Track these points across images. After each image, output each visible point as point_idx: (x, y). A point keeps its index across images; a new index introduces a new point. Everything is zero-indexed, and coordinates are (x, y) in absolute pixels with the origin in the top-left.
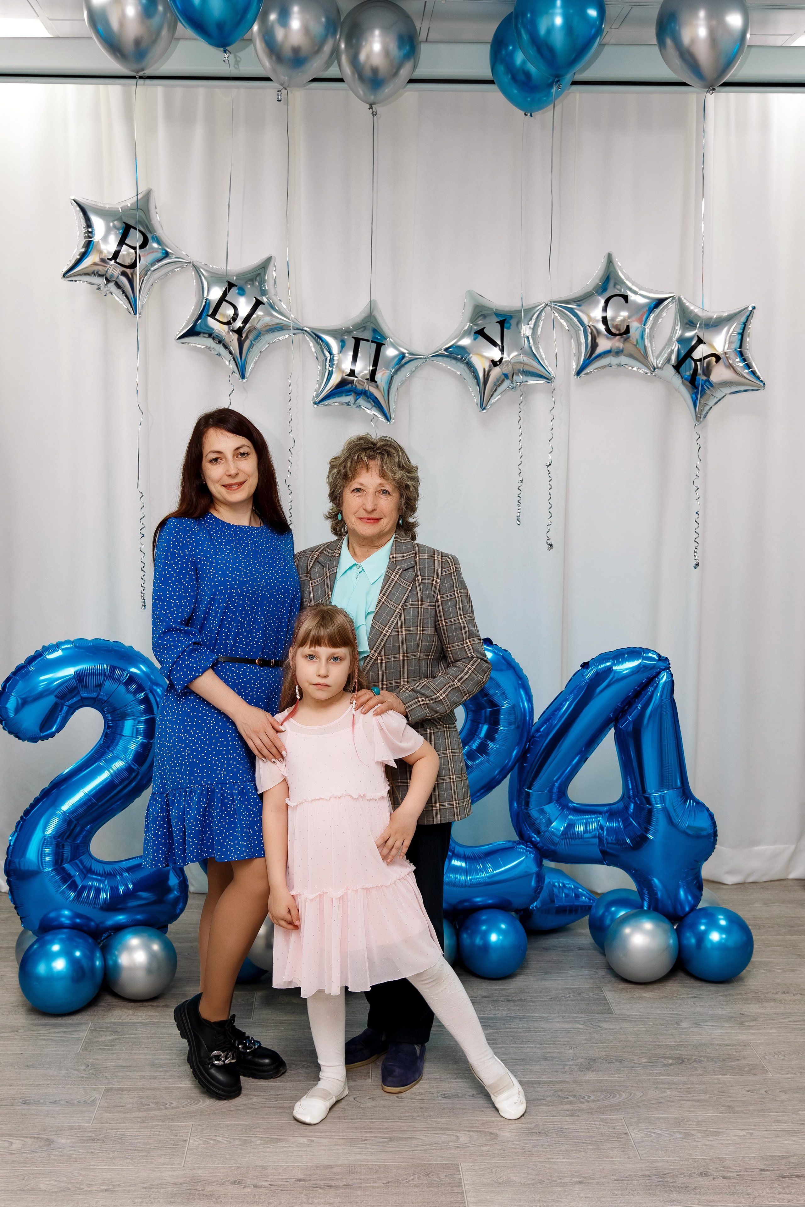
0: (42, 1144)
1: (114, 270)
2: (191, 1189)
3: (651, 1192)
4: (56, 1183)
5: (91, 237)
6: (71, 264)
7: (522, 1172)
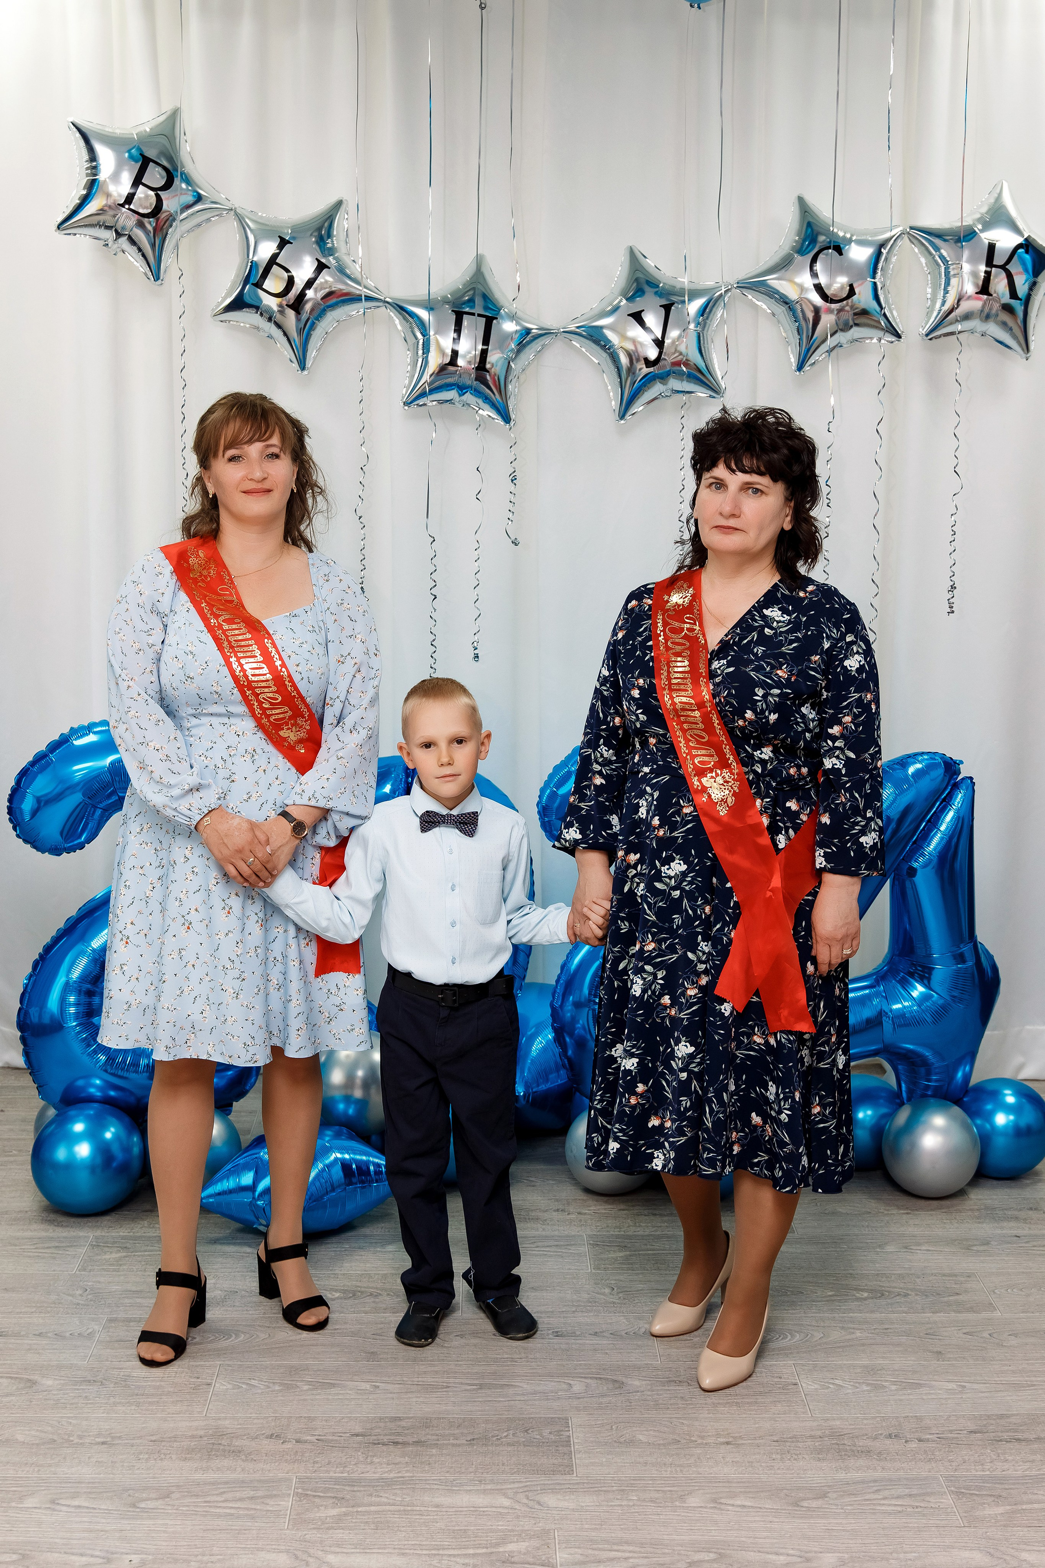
0: (21, 1385)
1: (126, 219)
2: (213, 1444)
3: (820, 1456)
4: (38, 1433)
5: (95, 175)
6: (68, 212)
7: (651, 1430)
